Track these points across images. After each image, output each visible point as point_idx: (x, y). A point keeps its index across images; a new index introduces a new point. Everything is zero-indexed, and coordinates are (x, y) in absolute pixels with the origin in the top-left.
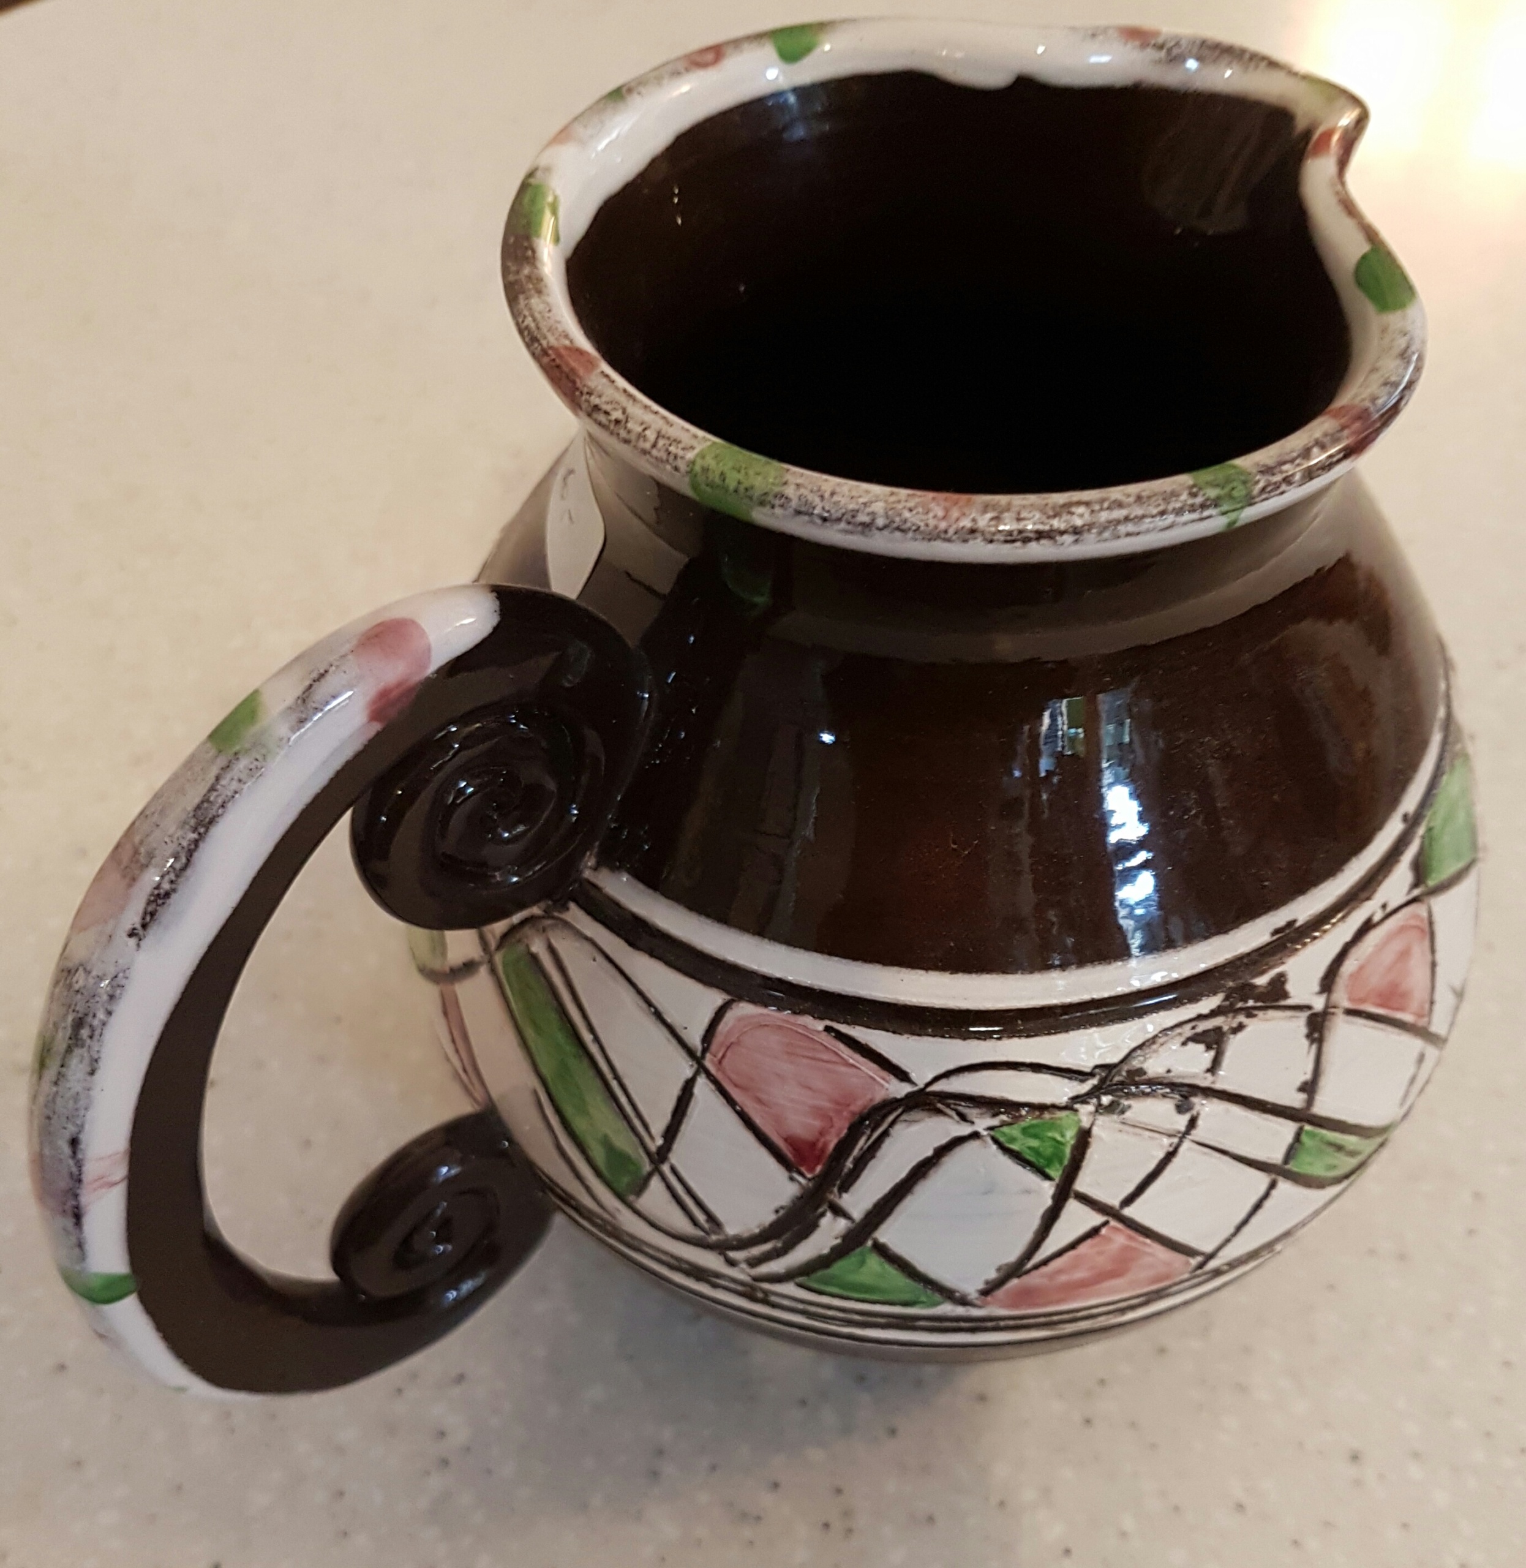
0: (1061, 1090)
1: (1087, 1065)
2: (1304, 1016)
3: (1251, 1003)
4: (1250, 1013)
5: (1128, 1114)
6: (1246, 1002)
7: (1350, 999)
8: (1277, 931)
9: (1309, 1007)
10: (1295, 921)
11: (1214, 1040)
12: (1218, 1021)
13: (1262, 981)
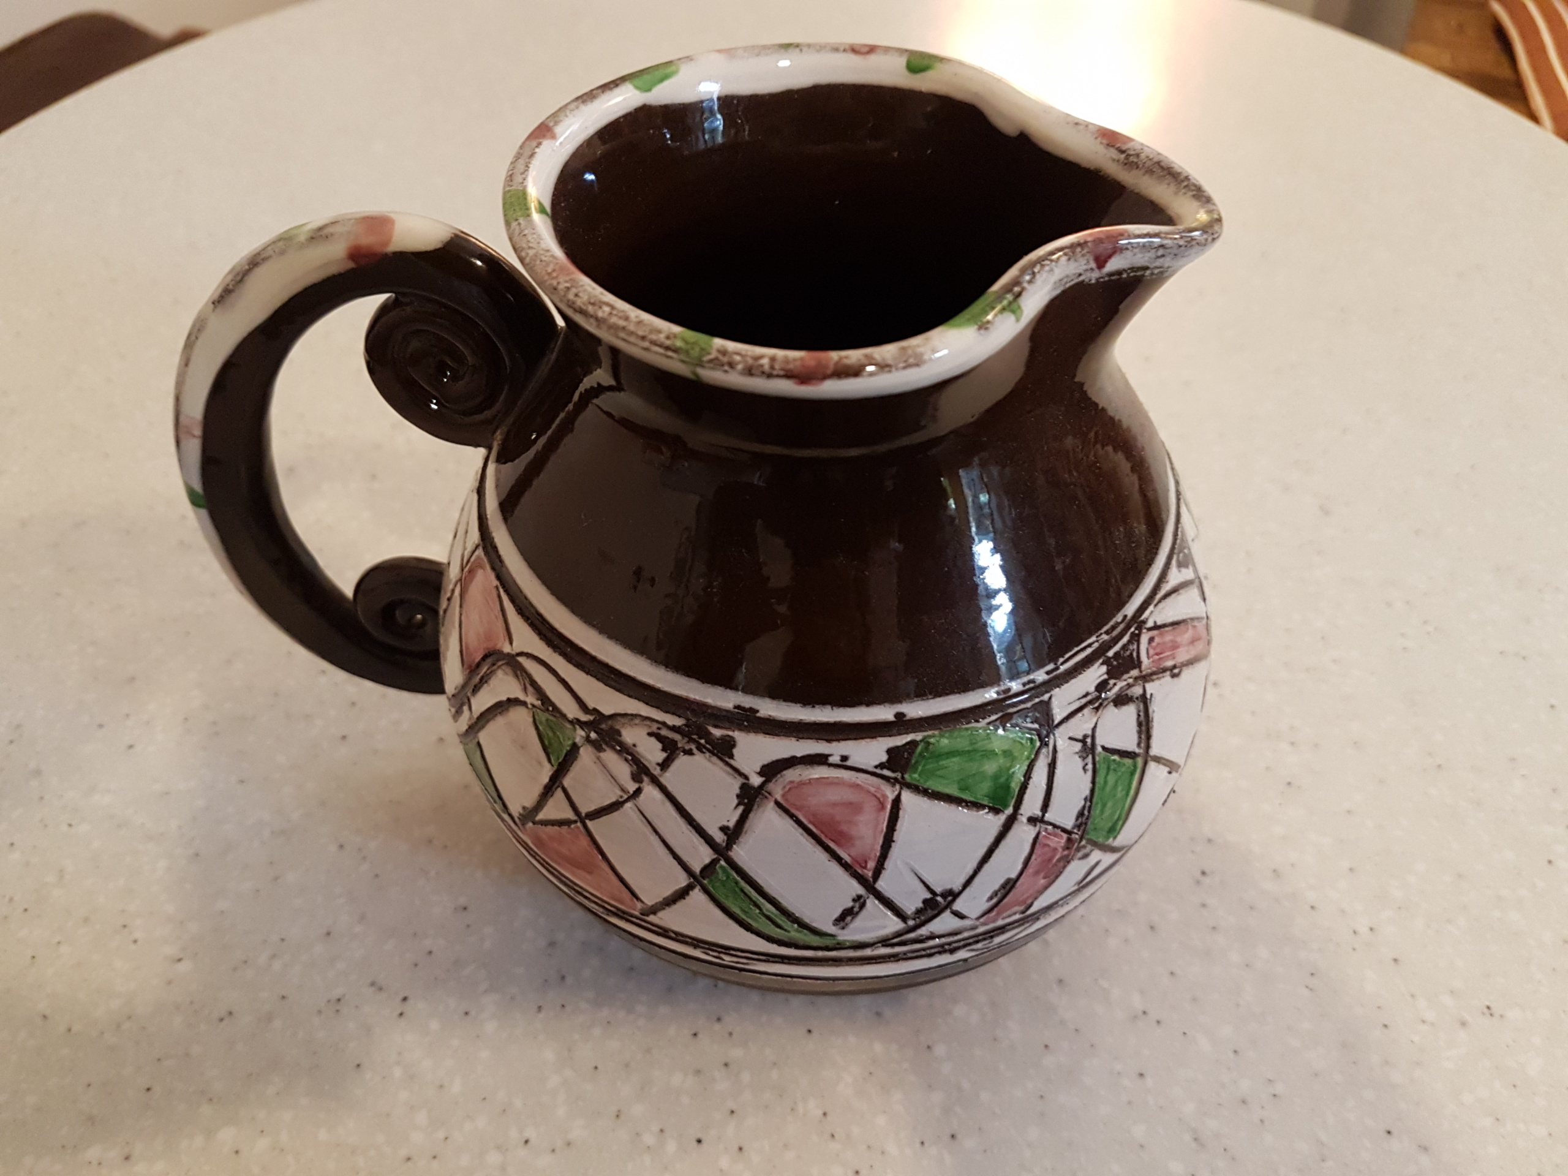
0: (571, 710)
1: (591, 705)
2: (740, 781)
3: (703, 741)
4: (700, 748)
5: (602, 755)
6: (700, 738)
7: (783, 796)
8: (738, 707)
9: (746, 778)
10: (758, 711)
11: (671, 750)
12: (677, 737)
13: (717, 733)
